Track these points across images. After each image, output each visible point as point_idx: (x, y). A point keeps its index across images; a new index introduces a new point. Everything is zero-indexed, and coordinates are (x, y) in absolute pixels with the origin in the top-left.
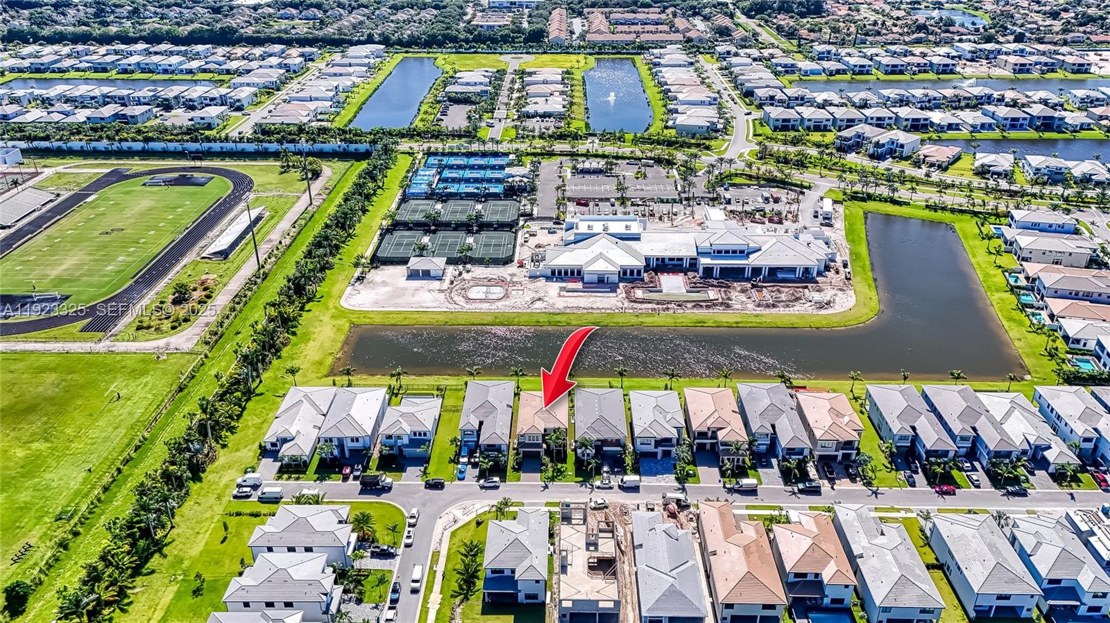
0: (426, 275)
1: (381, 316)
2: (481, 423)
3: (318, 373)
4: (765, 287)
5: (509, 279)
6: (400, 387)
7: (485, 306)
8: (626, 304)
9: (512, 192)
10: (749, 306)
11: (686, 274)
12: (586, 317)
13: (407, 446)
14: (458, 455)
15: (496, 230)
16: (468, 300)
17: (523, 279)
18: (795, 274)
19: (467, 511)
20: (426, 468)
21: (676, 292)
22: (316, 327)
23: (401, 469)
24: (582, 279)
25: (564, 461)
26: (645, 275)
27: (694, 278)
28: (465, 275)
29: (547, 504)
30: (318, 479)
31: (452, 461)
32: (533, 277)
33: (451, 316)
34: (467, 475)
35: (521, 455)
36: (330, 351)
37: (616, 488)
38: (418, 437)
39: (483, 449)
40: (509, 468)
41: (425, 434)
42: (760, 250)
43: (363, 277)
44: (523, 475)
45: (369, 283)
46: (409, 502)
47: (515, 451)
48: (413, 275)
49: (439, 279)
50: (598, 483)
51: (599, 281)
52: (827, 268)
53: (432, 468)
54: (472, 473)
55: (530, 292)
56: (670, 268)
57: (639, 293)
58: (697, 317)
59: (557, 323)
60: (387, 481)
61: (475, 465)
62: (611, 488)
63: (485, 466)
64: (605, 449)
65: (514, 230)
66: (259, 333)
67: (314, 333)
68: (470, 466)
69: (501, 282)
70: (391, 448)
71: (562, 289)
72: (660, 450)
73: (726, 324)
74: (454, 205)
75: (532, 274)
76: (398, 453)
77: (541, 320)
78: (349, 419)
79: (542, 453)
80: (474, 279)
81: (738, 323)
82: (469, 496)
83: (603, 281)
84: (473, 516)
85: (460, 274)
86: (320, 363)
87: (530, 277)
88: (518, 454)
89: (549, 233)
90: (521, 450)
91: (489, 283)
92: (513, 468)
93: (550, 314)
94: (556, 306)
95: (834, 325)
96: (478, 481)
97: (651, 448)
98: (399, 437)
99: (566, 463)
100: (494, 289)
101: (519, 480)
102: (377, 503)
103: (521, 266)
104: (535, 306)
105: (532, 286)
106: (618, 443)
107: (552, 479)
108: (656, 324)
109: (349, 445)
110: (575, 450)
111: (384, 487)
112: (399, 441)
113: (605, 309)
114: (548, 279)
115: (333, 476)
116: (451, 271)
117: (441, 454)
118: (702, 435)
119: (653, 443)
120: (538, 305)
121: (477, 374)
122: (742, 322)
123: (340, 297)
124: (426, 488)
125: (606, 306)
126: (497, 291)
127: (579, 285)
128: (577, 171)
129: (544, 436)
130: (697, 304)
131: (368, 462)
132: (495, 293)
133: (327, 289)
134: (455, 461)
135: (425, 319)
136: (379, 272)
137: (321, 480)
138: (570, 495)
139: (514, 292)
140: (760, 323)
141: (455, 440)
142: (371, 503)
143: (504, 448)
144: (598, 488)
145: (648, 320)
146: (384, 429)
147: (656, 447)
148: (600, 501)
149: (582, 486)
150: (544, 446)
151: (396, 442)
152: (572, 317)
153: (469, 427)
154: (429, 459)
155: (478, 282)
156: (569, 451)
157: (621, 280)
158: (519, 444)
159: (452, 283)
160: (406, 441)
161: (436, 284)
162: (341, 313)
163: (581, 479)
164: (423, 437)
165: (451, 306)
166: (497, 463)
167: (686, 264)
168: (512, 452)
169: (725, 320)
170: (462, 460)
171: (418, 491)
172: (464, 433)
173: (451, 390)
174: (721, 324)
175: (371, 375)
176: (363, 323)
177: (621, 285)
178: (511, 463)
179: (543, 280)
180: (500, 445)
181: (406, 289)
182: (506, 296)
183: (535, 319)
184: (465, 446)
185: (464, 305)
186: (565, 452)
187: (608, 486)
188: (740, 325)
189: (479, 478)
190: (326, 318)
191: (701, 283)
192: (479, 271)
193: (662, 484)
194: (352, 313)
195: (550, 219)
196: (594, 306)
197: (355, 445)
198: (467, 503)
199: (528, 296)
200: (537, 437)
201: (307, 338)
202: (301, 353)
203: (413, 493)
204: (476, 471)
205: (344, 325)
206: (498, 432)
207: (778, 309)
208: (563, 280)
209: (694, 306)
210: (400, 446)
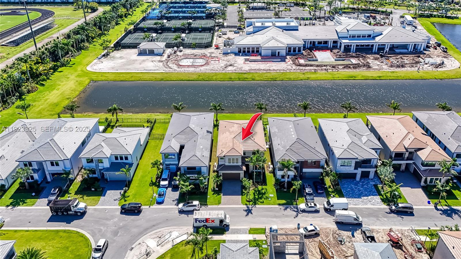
0: (152, 53)
1: (114, 75)
2: (182, 147)
3: (52, 111)
4: (390, 57)
5: (209, 55)
6: (117, 120)
7: (192, 69)
8: (294, 67)
9: (210, 16)
10: (383, 67)
11: (331, 51)
12: (266, 75)
13: (107, 169)
14: (159, 178)
15: (200, 32)
16: (180, 66)
17: (219, 55)
18: (408, 49)
19: (162, 240)
20: (125, 192)
21: (328, 60)
22: (63, 82)
23: (100, 192)
24: (260, 55)
25: (264, 182)
26: (303, 52)
27: (338, 52)
28: (178, 53)
29: (252, 231)
30: (11, 204)
31: (153, 184)
32: (226, 54)
33: (166, 75)
34: (167, 199)
35: (221, 178)
36: (68, 97)
37: (322, 211)
38: (119, 161)
39: (183, 172)
40: (210, 192)
41: (126, 158)
42: (382, 34)
43: (107, 54)
44: (224, 198)
45: (111, 58)
46: (100, 231)
47: (216, 174)
48: (142, 53)
49: (161, 55)
50: (302, 206)
51: (272, 55)
52: (428, 47)
53: (131, 192)
54: (172, 195)
55: (223, 62)
56: (320, 48)
57: (302, 61)
58: (348, 74)
59: (244, 79)
60: (79, 206)
61: (175, 188)
62: (317, 211)
63: (185, 189)
64: (305, 170)
65: (212, 32)
66: (4, 79)
67: (60, 85)
68: (170, 189)
69: (204, 56)
70: (93, 172)
71: (246, 60)
72: (359, 171)
73: (371, 78)
74: (175, 22)
75: (225, 52)
76: (100, 177)
77: (233, 77)
78: (51, 144)
79: (242, 175)
80: (184, 55)
81: (380, 77)
82: (167, 222)
83: (275, 55)
84: (169, 246)
85: (175, 52)
86: (57, 105)
87: (223, 54)
88: (218, 176)
89: (235, 33)
90: (221, 172)
91: (195, 57)
92: (214, 190)
93: (240, 73)
94: (243, 69)
95: (453, 77)
96: (177, 205)
97: (350, 169)
98: (100, 161)
99: (266, 185)
100: (198, 60)
101: (219, 203)
102: (65, 231)
103: (217, 48)
104: (228, 69)
105: (225, 58)
106: (316, 164)
107: (255, 202)
108: (319, 79)
109: (49, 169)
110: (274, 172)
111: (76, 212)
112: (100, 164)
113: (280, 70)
114: (236, 54)
115: (28, 200)
116: (169, 51)
117: (143, 177)
118: (399, 156)
119: (353, 165)
120: (230, 68)
121: (182, 108)
122: (383, 76)
123: (87, 65)
124: (122, 213)
125: (279, 68)
126: (201, 62)
127: (259, 58)
128: (249, 8)
129: (243, 158)
130: (347, 67)
131: (69, 186)
132: (199, 63)
133: (79, 60)
134: (156, 184)
135: (146, 77)
136: (119, 52)
137: (14, 206)
138: (274, 219)
139: (212, 62)
140: (397, 77)
141: (156, 164)
142: (58, 231)
143: (204, 170)
144: (304, 211)
145: (313, 76)
146: (86, 153)
147: (356, 168)
148: (310, 228)
149: (286, 209)
150: (244, 168)
151: (97, 166)
152: (256, 75)
153: (170, 151)
154: (130, 182)
155: (187, 57)
156: (267, 173)
157: (287, 54)
158: (219, 166)
159: (169, 57)
160: (106, 164)
161: (158, 58)
162: (86, 73)
163: (284, 201)
164: (124, 161)
165: (166, 69)
166: (197, 186)
167: (330, 45)
168: (213, 175)
169: (371, 75)
170: (163, 183)
171: (113, 217)
172: (166, 156)
173: (160, 122)
174: (367, 78)
175: (96, 113)
176: (100, 80)
177: (288, 57)
178: (212, 185)
179: (233, 56)
180: (200, 168)
181: (136, 60)
182: (207, 64)
183: (228, 76)
184: (167, 169)
185: (176, 69)
186: (264, 174)
187: (313, 209)
188: (382, 78)
189: (179, 201)
190: (72, 77)
191: (344, 55)
192: (188, 51)
193: (369, 206)
194: (92, 74)
195: (235, 27)
196: (271, 68)
197: (55, 169)
198: (164, 230)
199: (222, 64)
200: (237, 159)
201: (52, 88)
202: (44, 97)
203: (107, 219)
204: (176, 195)
205: (85, 81)
206: (198, 154)
207: (406, 68)
208: (246, 55)
209: (344, 67)
210: (100, 170)
